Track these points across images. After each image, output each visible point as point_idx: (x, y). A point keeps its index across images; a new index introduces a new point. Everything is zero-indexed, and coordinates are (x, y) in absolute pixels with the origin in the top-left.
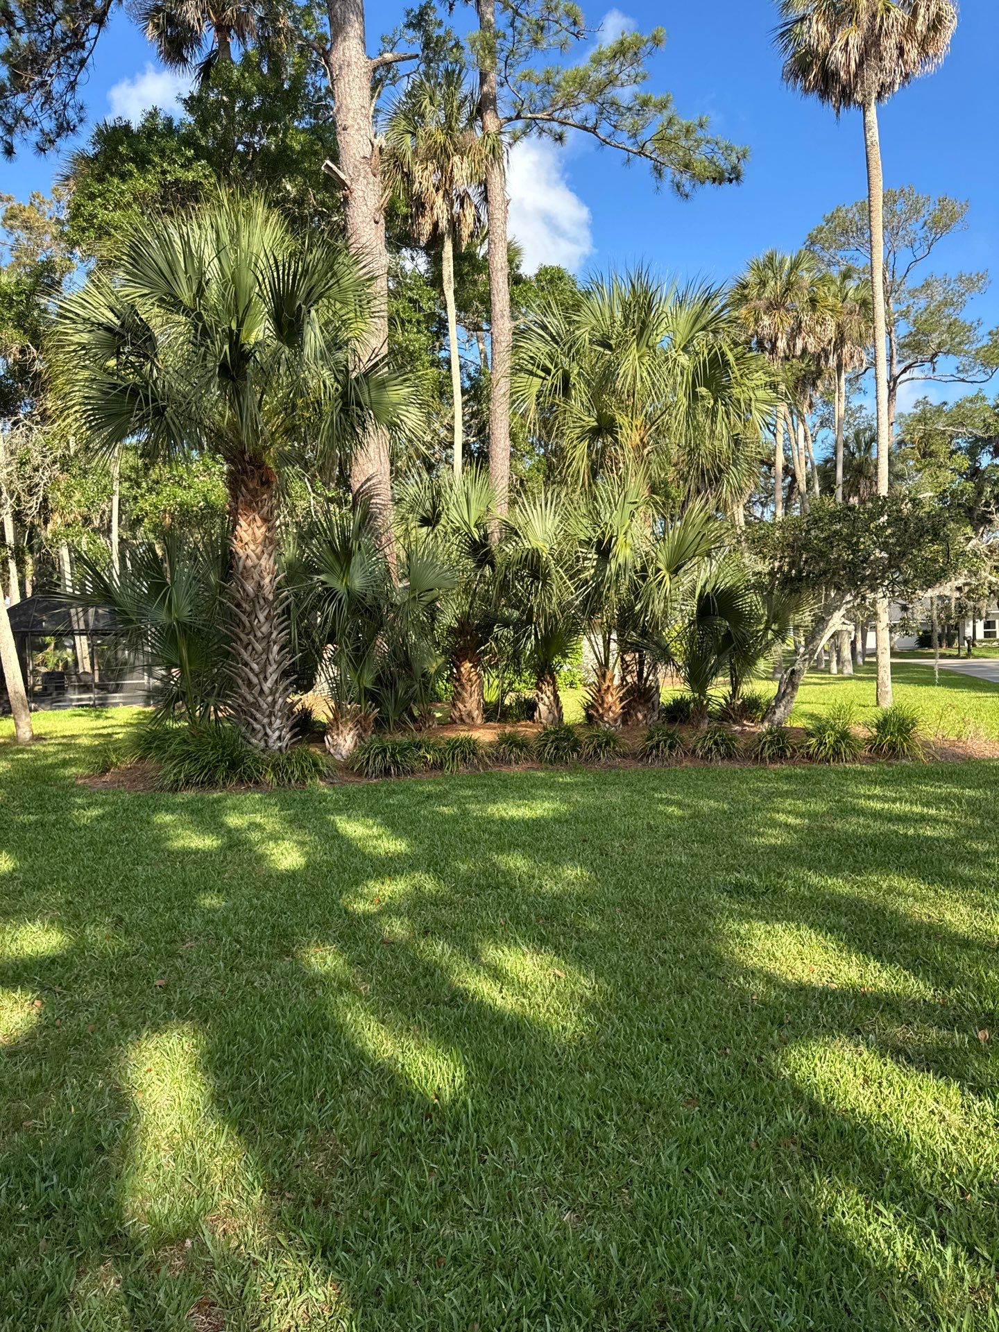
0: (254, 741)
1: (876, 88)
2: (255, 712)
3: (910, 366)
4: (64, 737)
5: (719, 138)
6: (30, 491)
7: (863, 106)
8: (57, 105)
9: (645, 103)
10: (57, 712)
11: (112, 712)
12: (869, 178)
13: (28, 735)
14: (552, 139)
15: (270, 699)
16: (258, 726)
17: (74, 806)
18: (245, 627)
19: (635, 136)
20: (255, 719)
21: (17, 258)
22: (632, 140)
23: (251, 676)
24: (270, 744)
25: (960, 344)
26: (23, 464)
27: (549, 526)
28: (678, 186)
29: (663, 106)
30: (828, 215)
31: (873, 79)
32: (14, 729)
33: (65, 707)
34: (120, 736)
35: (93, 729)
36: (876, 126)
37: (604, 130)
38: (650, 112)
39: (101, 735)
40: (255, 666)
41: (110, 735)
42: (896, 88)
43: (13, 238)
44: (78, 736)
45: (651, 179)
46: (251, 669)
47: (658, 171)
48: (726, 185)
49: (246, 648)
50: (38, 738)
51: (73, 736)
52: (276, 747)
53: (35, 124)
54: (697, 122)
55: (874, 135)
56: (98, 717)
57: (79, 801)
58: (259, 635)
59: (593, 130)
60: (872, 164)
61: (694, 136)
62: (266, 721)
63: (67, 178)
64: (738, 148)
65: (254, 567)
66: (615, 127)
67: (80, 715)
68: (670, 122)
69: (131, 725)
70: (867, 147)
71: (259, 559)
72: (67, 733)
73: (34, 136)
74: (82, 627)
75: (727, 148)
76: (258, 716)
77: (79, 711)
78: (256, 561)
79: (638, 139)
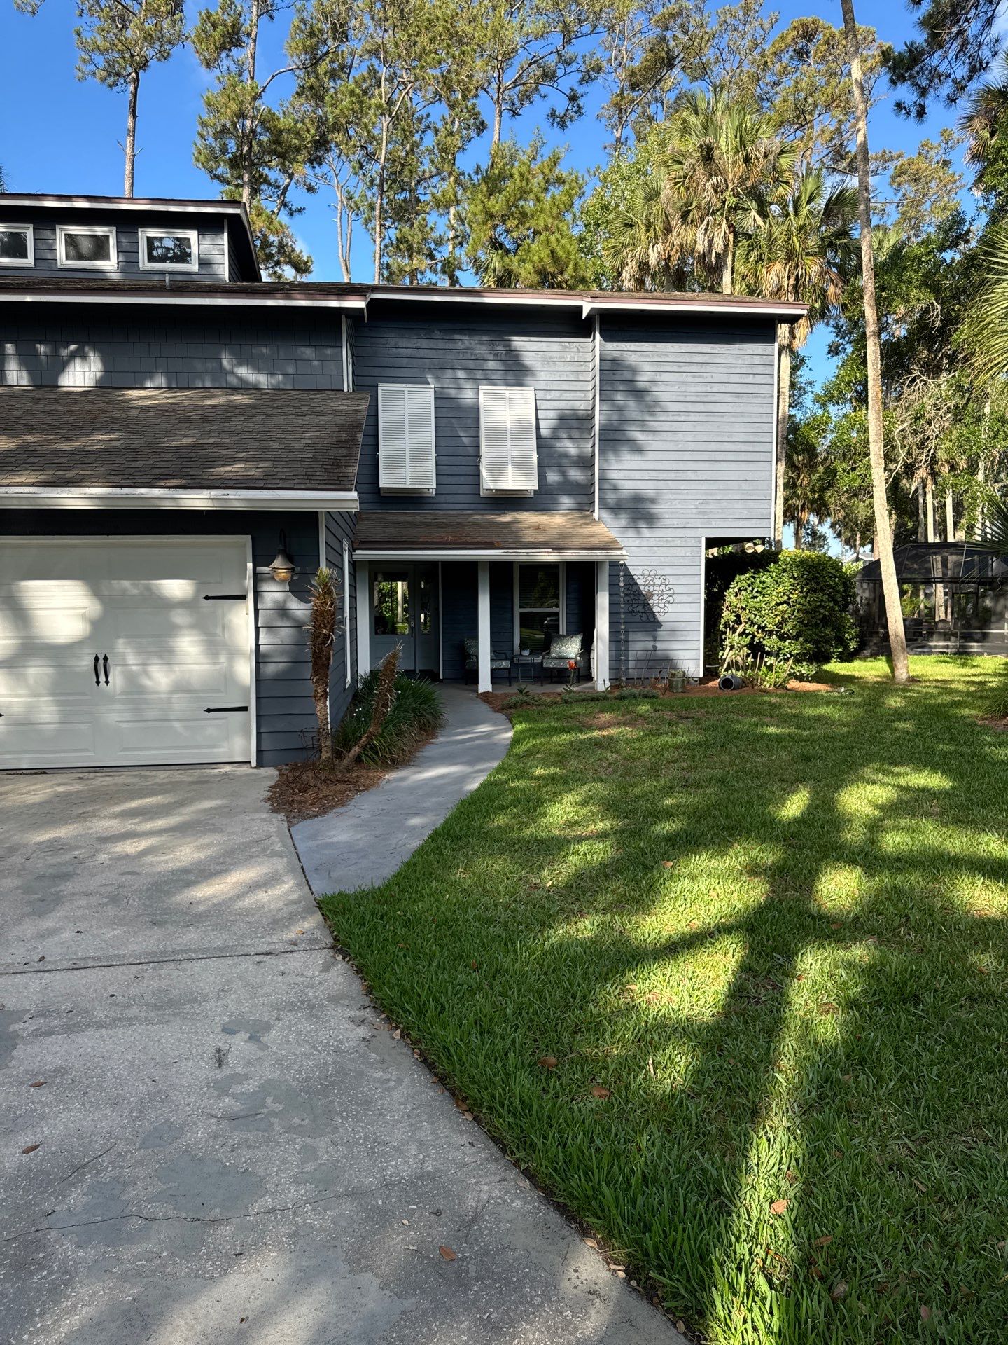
4: (937, 681)
6: (922, 445)
8: (971, 49)
10: (922, 657)
11: (978, 660)
13: (905, 676)
17: (984, 743)
21: (903, 214)
26: (917, 419)
32: (888, 670)
33: (930, 653)
34: (994, 685)
35: (963, 676)
39: (973, 683)
41: (984, 683)
43: (900, 194)
44: (952, 681)
50: (913, 680)
51: (945, 681)
53: (948, 77)
56: (964, 665)
57: (988, 739)
63: (970, 119)
67: (945, 662)
69: (1001, 675)
72: (939, 678)
73: (946, 89)
74: (940, 575)
77: (944, 658)
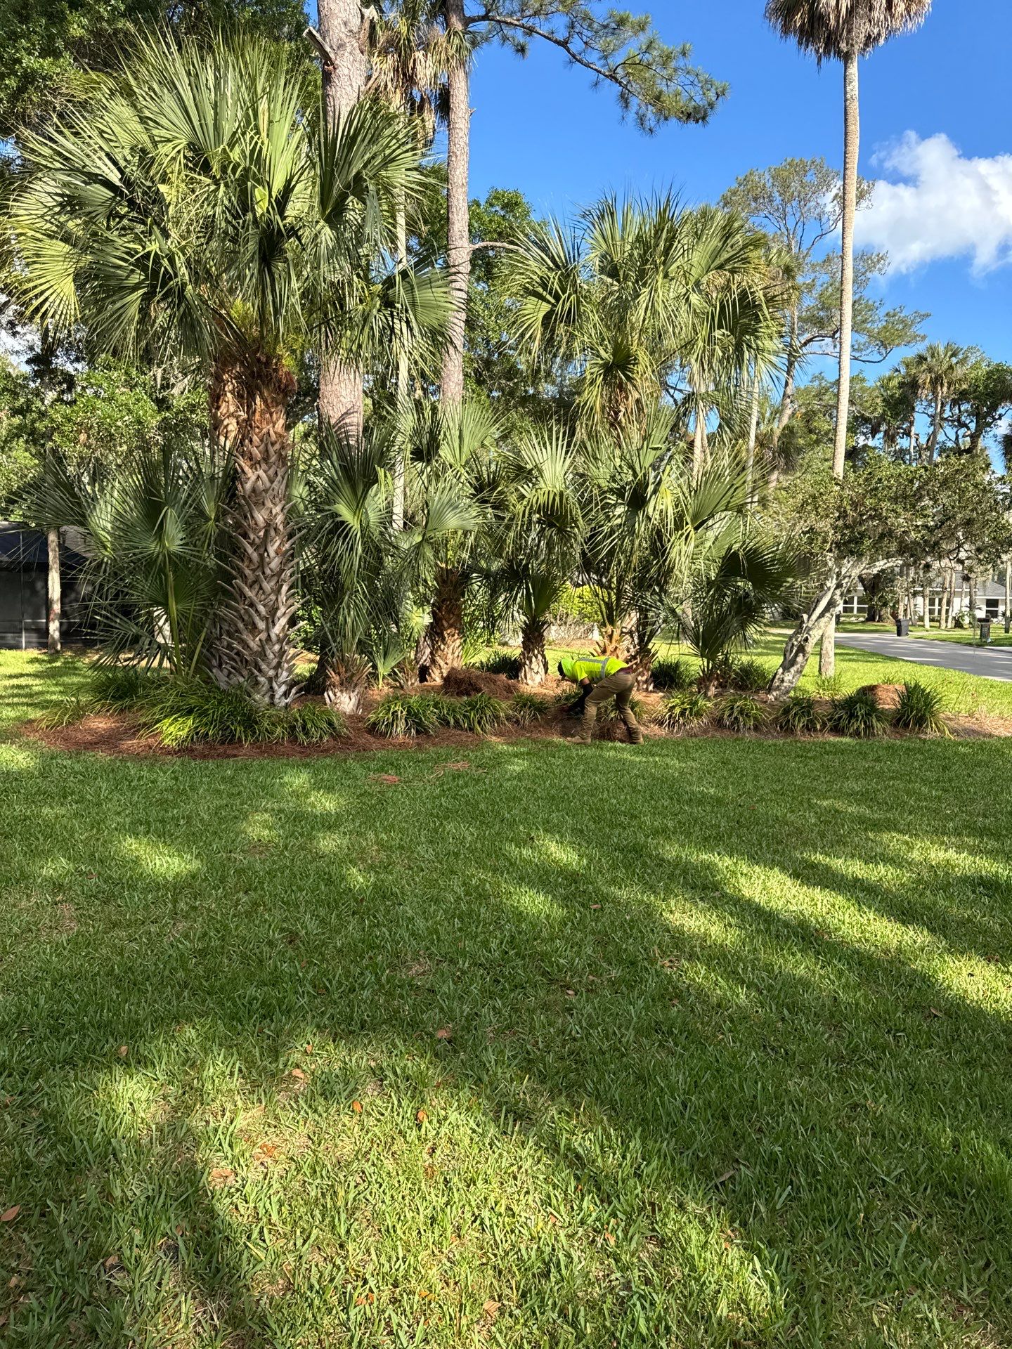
0: (257, 697)
1: (862, 38)
2: (261, 663)
3: (811, 340)
5: (700, 69)
7: (846, 57)
9: (622, 22)
12: (846, 134)
14: (513, 49)
15: (277, 647)
16: (262, 679)
18: (251, 561)
19: (606, 58)
20: (260, 670)
22: (602, 62)
23: (257, 620)
24: (276, 701)
25: (864, 322)
27: (558, 469)
28: (641, 119)
29: (642, 27)
30: (741, 178)
31: (862, 28)
36: (856, 79)
37: (576, 45)
38: (627, 33)
40: (261, 608)
42: (882, 41)
45: (617, 109)
46: (257, 611)
47: (624, 99)
48: (692, 124)
49: (251, 587)
52: (282, 704)
54: (679, 49)
55: (854, 88)
58: (268, 572)
59: (564, 44)
60: (851, 119)
61: (673, 64)
62: (271, 673)
64: (717, 83)
65: (266, 491)
66: (586, 43)
68: (650, 46)
70: (846, 100)
71: (272, 482)
75: (706, 82)
76: (264, 667)
78: (268, 484)
79: (610, 61)
